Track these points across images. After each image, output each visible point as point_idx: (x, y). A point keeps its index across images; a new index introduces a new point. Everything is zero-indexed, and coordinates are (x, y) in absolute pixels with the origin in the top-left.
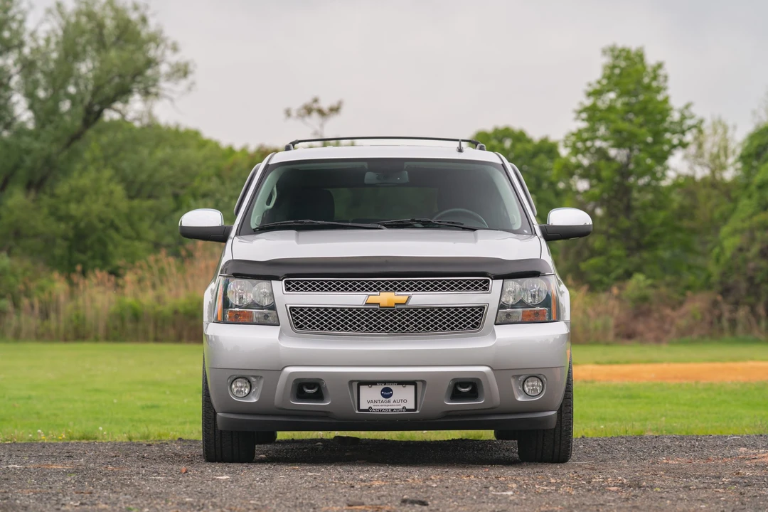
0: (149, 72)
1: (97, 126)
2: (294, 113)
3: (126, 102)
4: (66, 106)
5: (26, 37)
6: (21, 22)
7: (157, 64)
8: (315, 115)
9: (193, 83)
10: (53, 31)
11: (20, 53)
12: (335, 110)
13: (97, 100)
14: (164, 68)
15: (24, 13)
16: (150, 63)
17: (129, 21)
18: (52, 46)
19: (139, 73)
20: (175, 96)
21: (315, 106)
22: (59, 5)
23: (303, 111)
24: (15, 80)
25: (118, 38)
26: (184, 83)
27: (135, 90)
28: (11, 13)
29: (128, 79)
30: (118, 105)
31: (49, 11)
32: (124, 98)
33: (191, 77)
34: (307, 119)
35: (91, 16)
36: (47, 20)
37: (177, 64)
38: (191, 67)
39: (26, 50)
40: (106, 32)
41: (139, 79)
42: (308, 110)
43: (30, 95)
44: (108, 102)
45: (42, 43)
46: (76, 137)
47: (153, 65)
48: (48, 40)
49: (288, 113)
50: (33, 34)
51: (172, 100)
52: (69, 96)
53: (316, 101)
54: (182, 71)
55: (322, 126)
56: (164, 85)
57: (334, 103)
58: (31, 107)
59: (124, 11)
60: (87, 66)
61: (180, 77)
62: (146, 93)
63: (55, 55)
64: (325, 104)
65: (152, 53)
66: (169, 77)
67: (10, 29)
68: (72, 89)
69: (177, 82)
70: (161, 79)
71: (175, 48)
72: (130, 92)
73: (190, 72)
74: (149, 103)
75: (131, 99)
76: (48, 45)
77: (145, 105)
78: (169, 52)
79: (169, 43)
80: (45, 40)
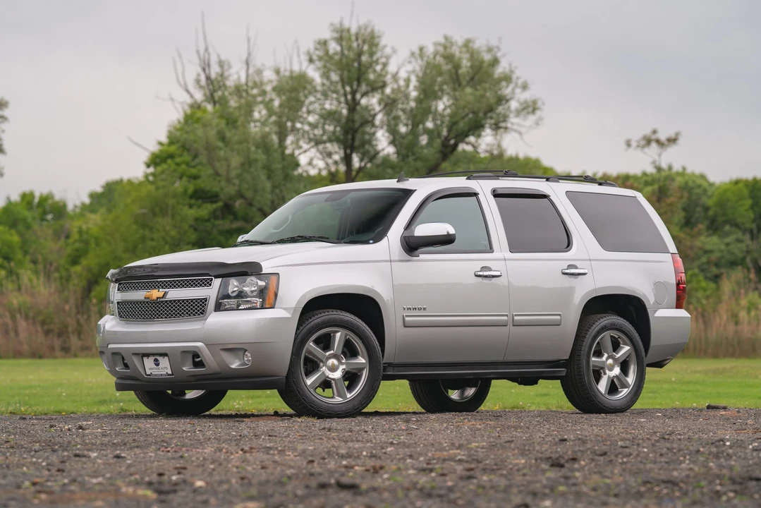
0: (500, 109)
1: (453, 158)
2: (634, 144)
3: (479, 136)
4: (424, 140)
5: (388, 79)
6: (385, 65)
7: (507, 101)
8: (654, 145)
9: (541, 119)
10: (414, 71)
11: (383, 93)
12: (673, 141)
13: (452, 135)
14: (514, 105)
15: (388, 58)
16: (501, 100)
17: (482, 62)
18: (412, 86)
19: (491, 109)
20: (523, 130)
21: (654, 137)
22: (421, 49)
23: (643, 143)
24: (379, 118)
25: (472, 79)
26: (531, 119)
27: (487, 126)
28: (374, 58)
29: (481, 114)
30: (472, 139)
31: (413, 54)
32: (477, 132)
33: (538, 113)
34: (646, 150)
35: (449, 58)
36: (410, 62)
37: (526, 102)
38: (539, 104)
39: (388, 90)
40: (460, 72)
41: (489, 115)
42: (648, 141)
43: (393, 131)
44: (462, 137)
45: (402, 83)
46: (435, 168)
47: (504, 102)
48: (408, 81)
49: (628, 144)
50: (395, 77)
51: (520, 134)
52: (427, 131)
53: (655, 132)
54: (531, 108)
55: (660, 155)
56: (513, 120)
57: (671, 134)
58: (393, 143)
59: (478, 52)
60: (444, 103)
61: (528, 113)
62: (496, 127)
63: (414, 94)
64: (662, 136)
65: (507, 91)
66: (518, 113)
67: (375, 71)
68: (430, 125)
69: (525, 118)
70: (512, 115)
71: (525, 87)
72: (482, 127)
73: (539, 109)
74: (498, 137)
75: (483, 133)
76: (407, 86)
77: (496, 139)
78: (518, 91)
79: (520, 82)
80: (405, 80)
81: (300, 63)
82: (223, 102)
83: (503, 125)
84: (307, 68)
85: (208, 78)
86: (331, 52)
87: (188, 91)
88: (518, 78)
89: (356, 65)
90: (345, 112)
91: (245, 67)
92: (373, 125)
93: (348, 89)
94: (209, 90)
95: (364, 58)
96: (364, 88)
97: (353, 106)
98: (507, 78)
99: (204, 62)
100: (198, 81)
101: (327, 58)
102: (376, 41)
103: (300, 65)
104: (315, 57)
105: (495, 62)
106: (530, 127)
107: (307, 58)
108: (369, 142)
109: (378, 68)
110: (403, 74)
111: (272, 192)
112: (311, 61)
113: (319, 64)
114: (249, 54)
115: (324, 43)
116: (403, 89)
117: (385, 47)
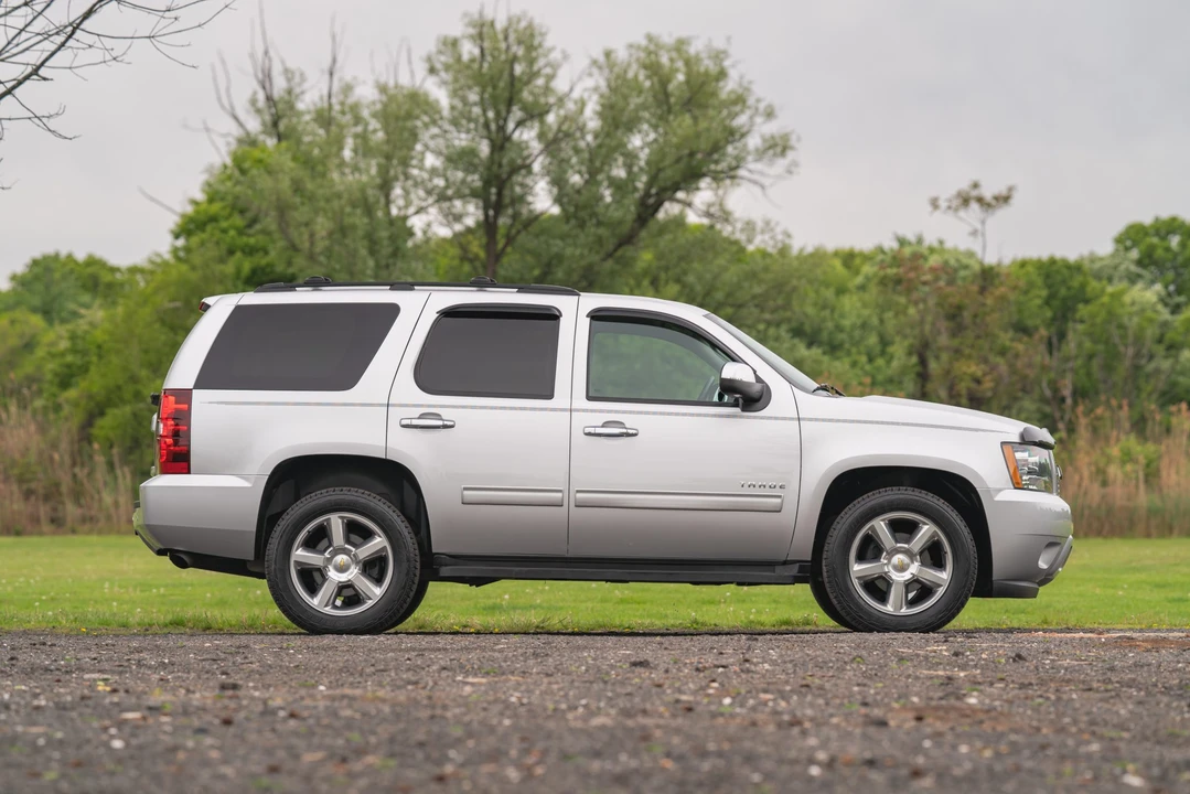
0: (731, 149)
2: (943, 204)
3: (694, 189)
4: (607, 196)
5: (552, 101)
6: (550, 78)
7: (743, 135)
8: (974, 206)
9: (795, 164)
10: (594, 90)
11: (542, 122)
12: (1004, 199)
13: (654, 189)
14: (753, 142)
15: (555, 67)
16: (732, 135)
17: (704, 75)
19: (717, 148)
20: (766, 182)
21: (974, 193)
22: (608, 54)
23: (956, 203)
24: (539, 162)
25: (688, 101)
26: (781, 164)
27: (708, 174)
28: (535, 68)
29: (700, 156)
30: (680, 195)
31: (595, 61)
32: (691, 185)
33: (790, 155)
34: (962, 213)
35: (653, 69)
36: (590, 75)
37: (771, 137)
38: (793, 141)
39: (552, 119)
40: (670, 88)
41: (715, 156)
42: (965, 201)
43: (558, 181)
44: (669, 191)
45: (572, 107)
47: (737, 138)
48: (582, 103)
49: (935, 204)
50: (563, 99)
51: (763, 187)
52: (613, 182)
53: (976, 186)
54: (778, 147)
55: (983, 222)
56: (751, 165)
57: (1001, 189)
58: (558, 200)
59: (697, 59)
60: (641, 138)
61: (776, 155)
63: (593, 124)
64: (988, 193)
65: (742, 120)
66: (760, 154)
67: (533, 89)
68: (619, 172)
69: (771, 164)
70: (749, 158)
71: (770, 114)
72: (701, 175)
73: (792, 148)
74: (721, 192)
75: (700, 185)
76: (582, 111)
77: (716, 194)
78: (759, 120)
79: (760, 106)
80: (576, 104)
81: (413, 74)
82: (293, 136)
83: (733, 173)
84: (426, 82)
85: (269, 97)
86: (465, 57)
87: (236, 118)
88: (758, 100)
89: (506, 78)
90: (485, 151)
91: (327, 79)
92: (531, 173)
93: (491, 115)
94: (271, 115)
95: (519, 69)
96: (517, 113)
97: (501, 142)
98: (741, 100)
99: (263, 72)
100: (254, 101)
101: (458, 67)
102: (538, 40)
103: (411, 77)
104: (438, 65)
105: (722, 74)
106: (779, 177)
107: (426, 65)
108: (523, 199)
109: (540, 83)
110: (575, 95)
112: (432, 70)
113: (445, 76)
114: (334, 59)
115: (452, 44)
116: (574, 116)
117: (551, 49)
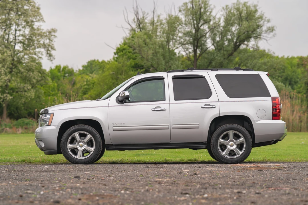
0: (258, 30)
1: (238, 50)
3: (249, 41)
4: (226, 43)
5: (212, 18)
6: (211, 12)
7: (261, 27)
9: (275, 34)
10: (222, 15)
11: (209, 24)
13: (238, 41)
14: (264, 28)
15: (212, 9)
16: (258, 26)
17: (251, 11)
18: (222, 21)
19: (255, 30)
20: (268, 39)
22: (227, 6)
24: (208, 34)
25: (247, 18)
26: (272, 34)
27: (253, 37)
28: (207, 10)
29: (250, 32)
30: (246, 42)
31: (223, 8)
33: (274, 32)
35: (238, 9)
36: (222, 11)
37: (270, 27)
38: (275, 28)
39: (211, 23)
40: (242, 15)
41: (255, 32)
43: (214, 40)
44: (242, 42)
45: (217, 20)
46: (231, 55)
47: (260, 27)
48: (220, 19)
50: (214, 18)
51: (267, 40)
52: (227, 39)
54: (271, 30)
56: (264, 35)
58: (213, 44)
59: (249, 7)
61: (270, 32)
62: (256, 38)
63: (222, 24)
65: (261, 23)
66: (266, 31)
67: (206, 15)
68: (229, 37)
69: (269, 34)
70: (263, 33)
71: (269, 21)
72: (251, 37)
73: (274, 30)
74: (257, 42)
75: (251, 40)
76: (220, 21)
77: (256, 42)
78: (266, 23)
79: (266, 19)
80: (218, 19)
81: (175, 12)
82: (143, 28)
83: (259, 37)
84: (178, 14)
85: (138, 19)
86: (189, 7)
87: (129, 24)
88: (266, 18)
89: (199, 12)
90: (194, 32)
91: (153, 13)
92: (206, 37)
93: (195, 22)
94: (138, 23)
95: (202, 10)
96: (202, 22)
97: (198, 29)
98: (261, 17)
99: (136, 12)
100: (134, 20)
101: (187, 10)
102: (207, 2)
103: (175, 13)
104: (181, 10)
105: (256, 11)
106: (271, 37)
107: (179, 10)
108: (204, 44)
109: (208, 14)
110: (218, 17)
111: (165, 65)
112: (180, 11)
113: (183, 12)
114: (154, 8)
115: (186, 4)
116: (217, 22)
117: (211, 5)
